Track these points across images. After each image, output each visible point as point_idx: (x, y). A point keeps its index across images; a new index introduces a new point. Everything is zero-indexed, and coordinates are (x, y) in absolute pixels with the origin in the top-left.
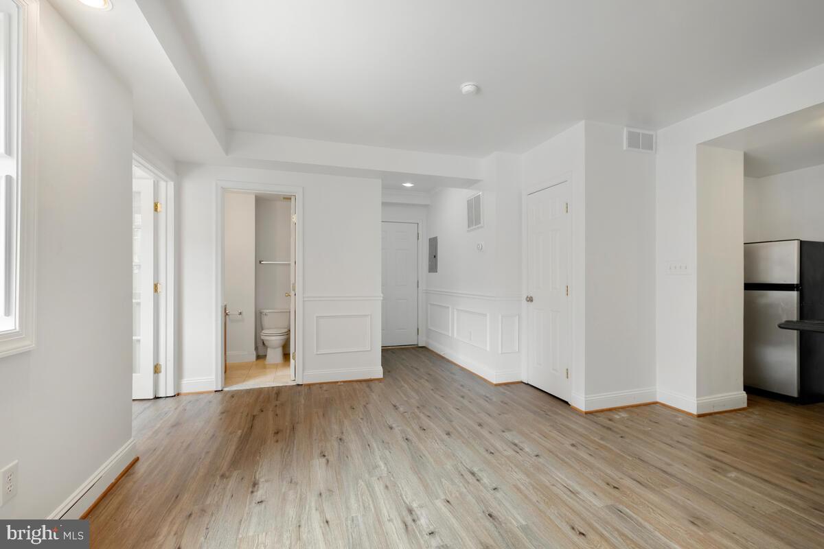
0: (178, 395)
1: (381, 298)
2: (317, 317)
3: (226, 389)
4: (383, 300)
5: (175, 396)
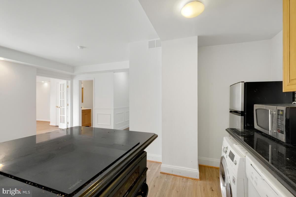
2: (97, 114)
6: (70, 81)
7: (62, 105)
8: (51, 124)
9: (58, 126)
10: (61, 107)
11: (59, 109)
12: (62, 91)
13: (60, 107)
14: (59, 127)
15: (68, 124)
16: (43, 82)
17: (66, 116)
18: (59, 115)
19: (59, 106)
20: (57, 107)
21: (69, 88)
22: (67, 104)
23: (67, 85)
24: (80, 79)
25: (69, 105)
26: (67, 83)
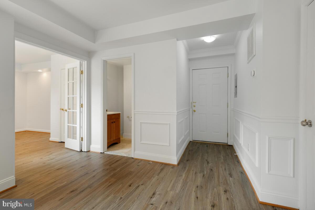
0: (89, 151)
1: (176, 114)
2: (141, 123)
3: (105, 153)
4: (177, 115)
5: (87, 152)
6: (86, 62)
7: (71, 107)
8: (52, 139)
9: (64, 142)
10: (70, 109)
11: (66, 113)
12: (71, 81)
13: (68, 110)
14: (66, 146)
15: (82, 140)
16: (40, 71)
17: (78, 126)
18: (66, 124)
19: (66, 108)
20: (63, 110)
21: (83, 75)
22: (81, 105)
23: (80, 70)
24: (104, 58)
25: (83, 106)
26: (81, 65)
